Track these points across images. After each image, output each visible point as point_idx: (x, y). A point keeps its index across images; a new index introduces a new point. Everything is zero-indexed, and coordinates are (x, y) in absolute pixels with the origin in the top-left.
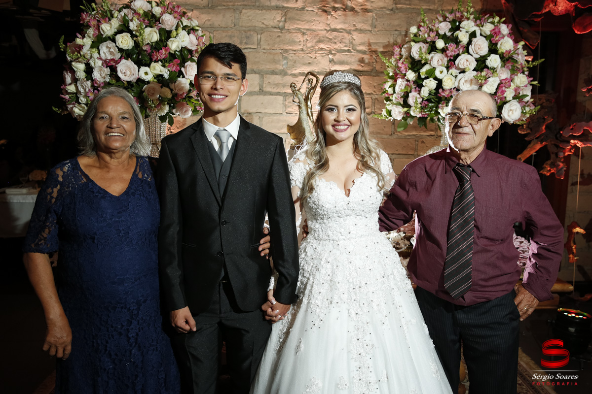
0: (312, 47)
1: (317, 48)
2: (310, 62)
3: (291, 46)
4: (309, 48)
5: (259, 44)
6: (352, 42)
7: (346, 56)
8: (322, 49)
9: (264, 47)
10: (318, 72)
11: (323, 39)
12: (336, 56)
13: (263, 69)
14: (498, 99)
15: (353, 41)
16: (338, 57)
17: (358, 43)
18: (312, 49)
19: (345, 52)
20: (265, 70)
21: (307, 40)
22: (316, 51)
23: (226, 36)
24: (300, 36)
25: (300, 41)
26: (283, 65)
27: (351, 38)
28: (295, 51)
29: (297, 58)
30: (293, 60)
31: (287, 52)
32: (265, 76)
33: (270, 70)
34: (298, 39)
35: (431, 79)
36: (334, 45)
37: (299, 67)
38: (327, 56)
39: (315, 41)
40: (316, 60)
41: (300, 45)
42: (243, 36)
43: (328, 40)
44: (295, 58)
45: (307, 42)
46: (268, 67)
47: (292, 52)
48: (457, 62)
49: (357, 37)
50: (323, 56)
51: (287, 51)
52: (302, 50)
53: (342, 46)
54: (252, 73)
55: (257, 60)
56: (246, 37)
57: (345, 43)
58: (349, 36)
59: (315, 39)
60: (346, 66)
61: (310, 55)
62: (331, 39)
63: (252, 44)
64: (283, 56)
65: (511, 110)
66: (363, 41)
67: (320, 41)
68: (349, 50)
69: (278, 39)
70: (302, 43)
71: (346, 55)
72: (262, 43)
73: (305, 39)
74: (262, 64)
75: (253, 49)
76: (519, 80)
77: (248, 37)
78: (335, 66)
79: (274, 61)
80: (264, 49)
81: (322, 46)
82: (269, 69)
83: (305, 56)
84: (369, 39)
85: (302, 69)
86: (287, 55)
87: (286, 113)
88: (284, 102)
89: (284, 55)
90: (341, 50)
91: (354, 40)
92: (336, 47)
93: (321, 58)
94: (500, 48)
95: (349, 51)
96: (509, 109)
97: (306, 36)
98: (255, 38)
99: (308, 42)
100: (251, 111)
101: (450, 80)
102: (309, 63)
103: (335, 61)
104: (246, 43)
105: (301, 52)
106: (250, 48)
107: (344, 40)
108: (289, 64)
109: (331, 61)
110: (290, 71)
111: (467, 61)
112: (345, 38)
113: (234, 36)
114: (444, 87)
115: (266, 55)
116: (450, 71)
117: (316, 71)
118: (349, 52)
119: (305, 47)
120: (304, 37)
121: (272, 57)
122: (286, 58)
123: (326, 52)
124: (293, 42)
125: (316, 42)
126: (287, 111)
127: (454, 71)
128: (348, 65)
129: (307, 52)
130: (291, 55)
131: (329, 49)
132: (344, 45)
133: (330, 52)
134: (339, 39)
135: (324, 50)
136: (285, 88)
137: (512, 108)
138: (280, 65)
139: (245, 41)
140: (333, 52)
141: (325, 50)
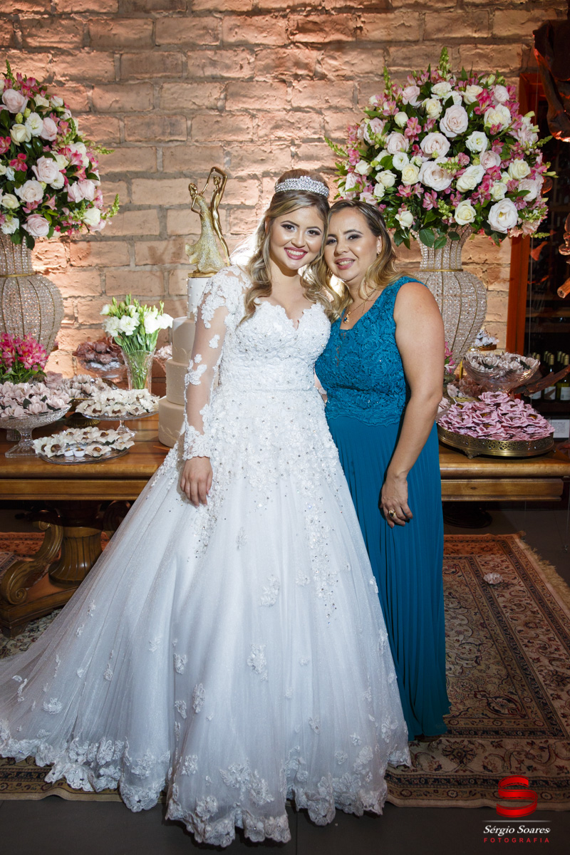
0: (266, 135)
1: (272, 137)
2: (264, 158)
3: (234, 135)
4: (261, 137)
5: (189, 134)
6: (324, 126)
7: (316, 148)
8: (280, 139)
9: (197, 138)
10: (275, 172)
11: (281, 123)
12: (301, 149)
13: (197, 171)
14: (482, 197)
15: (326, 125)
16: (305, 149)
17: (333, 128)
18: (266, 138)
19: (314, 142)
20: (199, 172)
21: (259, 126)
22: (272, 142)
23: (142, 124)
24: (247, 119)
25: (248, 128)
26: (225, 164)
27: (322, 121)
28: (241, 142)
29: (245, 152)
30: (239, 155)
31: (229, 145)
32: (199, 181)
33: (206, 172)
34: (245, 124)
35: (388, 171)
36: (297, 132)
37: (248, 166)
38: (287, 149)
39: (270, 126)
40: (272, 155)
41: (248, 133)
42: (165, 123)
43: (288, 124)
44: (241, 153)
45: (257, 128)
46: (203, 167)
47: (237, 144)
48: (422, 145)
49: (332, 119)
50: (281, 149)
51: (229, 143)
52: (252, 141)
53: (310, 133)
54: (180, 177)
55: (187, 157)
56: (170, 123)
57: (314, 128)
58: (319, 117)
59: (269, 123)
60: (316, 162)
61: (263, 148)
62: (293, 123)
63: (179, 135)
64: (224, 150)
65: (501, 214)
66: (340, 124)
67: (277, 127)
68: (319, 138)
69: (216, 126)
70: (251, 131)
71: (316, 146)
72: (193, 133)
73: (254, 124)
74: (195, 163)
75: (181, 141)
76: (516, 169)
77: (174, 124)
78: (299, 162)
79: (211, 159)
80: (197, 141)
81: (280, 133)
82: (205, 170)
83: (256, 150)
84: (348, 121)
85: (252, 169)
86: (229, 150)
87: (232, 234)
88: (228, 219)
89: (225, 148)
90: (308, 138)
91: (327, 123)
92: (301, 134)
93: (279, 151)
94: (487, 121)
95: (319, 140)
96: (499, 212)
97: (257, 120)
98: (185, 124)
99: (260, 128)
100: (180, 232)
101: (411, 172)
102: (262, 160)
103: (300, 155)
104: (171, 134)
105: (250, 144)
106: (177, 141)
107: (311, 125)
108: (233, 162)
109: (294, 156)
110: (235, 172)
111: (437, 142)
112: (314, 121)
113: (154, 124)
114: (404, 182)
115: (200, 150)
116: (414, 158)
117: (273, 171)
118: (319, 142)
119: (255, 136)
120: (254, 121)
121: (208, 152)
122: (228, 154)
123: (286, 143)
124: (238, 130)
125: (272, 129)
126: (232, 232)
127: (417, 159)
128: (318, 160)
129: (259, 143)
130: (234, 149)
131: (290, 138)
132: (313, 131)
133: (293, 143)
134: (305, 123)
135: (283, 140)
136: (228, 198)
137: (503, 211)
138: (221, 164)
139: (169, 131)
140: (297, 142)
141: (285, 140)
